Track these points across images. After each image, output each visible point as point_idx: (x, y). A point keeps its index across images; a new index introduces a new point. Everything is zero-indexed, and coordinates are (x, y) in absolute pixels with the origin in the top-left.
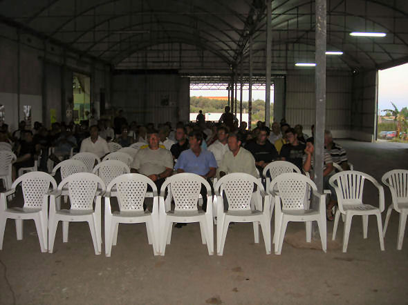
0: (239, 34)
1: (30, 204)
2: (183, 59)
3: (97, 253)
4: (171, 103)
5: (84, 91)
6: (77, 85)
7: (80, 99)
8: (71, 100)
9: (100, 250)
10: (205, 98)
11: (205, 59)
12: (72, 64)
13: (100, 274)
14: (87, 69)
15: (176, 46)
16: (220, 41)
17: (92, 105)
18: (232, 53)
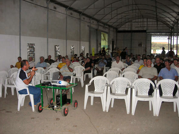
0: (177, 14)
1: (97, 90)
2: (148, 26)
3: (128, 113)
4: (143, 45)
5: (105, 40)
6: (102, 37)
7: (104, 44)
8: (100, 44)
9: (129, 112)
10: (155, 43)
11: (158, 26)
12: (101, 28)
13: (132, 123)
14: (107, 30)
15: (145, 20)
16: (167, 17)
17: (109, 46)
18: (172, 23)
